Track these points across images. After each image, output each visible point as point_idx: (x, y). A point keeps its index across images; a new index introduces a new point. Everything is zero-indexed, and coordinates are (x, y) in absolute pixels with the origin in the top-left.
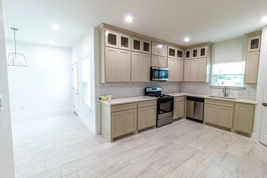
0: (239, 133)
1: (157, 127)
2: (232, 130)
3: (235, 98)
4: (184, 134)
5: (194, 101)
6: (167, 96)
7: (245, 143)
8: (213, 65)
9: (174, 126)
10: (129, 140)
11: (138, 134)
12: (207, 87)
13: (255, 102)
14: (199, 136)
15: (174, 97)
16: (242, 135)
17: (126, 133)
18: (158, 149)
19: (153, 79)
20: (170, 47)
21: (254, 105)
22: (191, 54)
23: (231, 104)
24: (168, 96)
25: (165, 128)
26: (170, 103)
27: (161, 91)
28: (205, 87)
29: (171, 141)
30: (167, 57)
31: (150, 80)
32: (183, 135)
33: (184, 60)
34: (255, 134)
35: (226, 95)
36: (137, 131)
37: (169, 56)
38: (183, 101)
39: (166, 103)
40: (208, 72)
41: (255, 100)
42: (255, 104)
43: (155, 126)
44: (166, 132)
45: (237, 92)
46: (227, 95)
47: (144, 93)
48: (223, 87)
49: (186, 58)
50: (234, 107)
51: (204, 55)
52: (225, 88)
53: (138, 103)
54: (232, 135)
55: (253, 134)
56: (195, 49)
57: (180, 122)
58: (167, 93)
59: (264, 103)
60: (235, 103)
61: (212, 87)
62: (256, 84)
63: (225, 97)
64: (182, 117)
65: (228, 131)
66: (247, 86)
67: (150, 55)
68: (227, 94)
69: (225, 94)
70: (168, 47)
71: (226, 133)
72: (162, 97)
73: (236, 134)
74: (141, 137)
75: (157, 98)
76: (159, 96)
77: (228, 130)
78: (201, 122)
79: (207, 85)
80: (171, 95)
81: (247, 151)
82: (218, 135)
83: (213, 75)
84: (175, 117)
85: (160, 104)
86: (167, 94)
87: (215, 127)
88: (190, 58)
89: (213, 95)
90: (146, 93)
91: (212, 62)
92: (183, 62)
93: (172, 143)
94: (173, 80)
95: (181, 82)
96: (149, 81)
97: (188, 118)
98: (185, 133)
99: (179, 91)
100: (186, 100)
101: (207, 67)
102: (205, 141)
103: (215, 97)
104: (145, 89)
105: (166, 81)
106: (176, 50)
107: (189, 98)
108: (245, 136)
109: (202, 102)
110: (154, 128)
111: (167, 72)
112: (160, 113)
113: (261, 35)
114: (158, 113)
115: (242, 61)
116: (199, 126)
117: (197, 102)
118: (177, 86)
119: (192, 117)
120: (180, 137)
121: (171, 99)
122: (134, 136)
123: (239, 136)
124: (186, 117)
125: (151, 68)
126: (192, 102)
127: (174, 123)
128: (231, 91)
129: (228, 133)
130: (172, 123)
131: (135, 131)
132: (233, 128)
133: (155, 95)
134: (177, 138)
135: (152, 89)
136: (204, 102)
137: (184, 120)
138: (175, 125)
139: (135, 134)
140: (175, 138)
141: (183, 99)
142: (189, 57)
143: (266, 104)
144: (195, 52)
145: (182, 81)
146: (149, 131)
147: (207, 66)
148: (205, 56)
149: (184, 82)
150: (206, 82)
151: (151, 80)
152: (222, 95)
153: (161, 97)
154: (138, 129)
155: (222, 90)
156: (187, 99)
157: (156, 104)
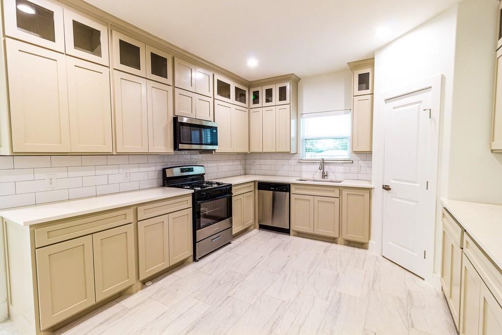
0: (350, 243)
1: (195, 260)
2: (339, 240)
3: (339, 179)
4: (255, 267)
5: (272, 192)
6: (216, 186)
7: (363, 264)
8: (301, 120)
9: (234, 250)
10: (107, 320)
11: (140, 292)
12: (293, 162)
13: (371, 184)
14: (285, 266)
15: (231, 185)
16: (354, 247)
17: (100, 298)
18: (193, 328)
19: (181, 146)
20: (218, 77)
21: (369, 190)
22: (262, 96)
23: (335, 192)
24: (218, 183)
25: (215, 260)
26: (226, 198)
27: (204, 174)
28: (290, 161)
29: (226, 294)
30: (214, 99)
31: (175, 149)
32: (253, 269)
33: (249, 108)
34: (375, 243)
35: (324, 175)
36: (139, 284)
37: (217, 96)
38: (252, 194)
39: (217, 200)
40: (293, 135)
41: (370, 181)
42: (371, 189)
43: (191, 259)
44: (217, 268)
45: (341, 169)
46: (327, 176)
47: (161, 180)
48: (319, 161)
49: (252, 106)
50: (340, 197)
51: (285, 99)
52: (323, 162)
53: (137, 209)
54: (339, 249)
55: (372, 243)
56: (269, 87)
57: (246, 239)
58: (217, 179)
59: (385, 186)
60: (341, 188)
61: (302, 161)
62: (370, 153)
63: (323, 179)
64: (251, 226)
65: (332, 243)
66: (355, 157)
67: (171, 88)
68: (326, 173)
69: (323, 173)
70: (213, 75)
71: (331, 249)
72: (205, 187)
73: (346, 247)
74: (150, 298)
75: (193, 191)
76: (198, 187)
77: (333, 240)
78: (287, 231)
79: (293, 158)
80: (226, 181)
81: (370, 280)
82: (318, 254)
83: (301, 138)
84: (236, 230)
85: (202, 204)
86: (217, 181)
87: (311, 239)
88: (259, 105)
89: (304, 177)
90: (167, 181)
91: (299, 115)
92: (247, 113)
93: (229, 297)
94: (229, 150)
95: (246, 154)
96: (172, 151)
97: (262, 227)
98: (258, 264)
99: (242, 172)
100: (257, 191)
101: (292, 123)
102: (297, 275)
103: (308, 180)
104: (164, 171)
105: (215, 150)
106: (233, 86)
107: (263, 186)
108: (359, 248)
109: (286, 191)
110: (189, 263)
111: (215, 131)
112: (201, 225)
113: (374, 67)
114: (196, 227)
115: (345, 113)
116: (283, 241)
117: (277, 193)
118: (239, 163)
119: (269, 224)
120: (246, 276)
121: (226, 192)
122: (127, 302)
123: (351, 249)
124: (258, 226)
125: (175, 119)
126: (269, 194)
127: (235, 243)
128: (332, 167)
129: (334, 245)
130: (230, 243)
131: (131, 286)
132: (340, 236)
133: (188, 185)
134: (241, 281)
135: (182, 171)
136: (290, 192)
137: (255, 232)
138: (237, 246)
139: (131, 294)
140: (236, 283)
141: (252, 189)
142: (258, 103)
143: (389, 186)
144: (269, 93)
145: (248, 151)
146: (174, 274)
147: (292, 121)
148: (287, 101)
149: (252, 153)
150: (291, 153)
151: (176, 147)
152: (318, 176)
153: (201, 187)
154: (141, 279)
155: (318, 166)
156: (259, 188)
157: (190, 204)
